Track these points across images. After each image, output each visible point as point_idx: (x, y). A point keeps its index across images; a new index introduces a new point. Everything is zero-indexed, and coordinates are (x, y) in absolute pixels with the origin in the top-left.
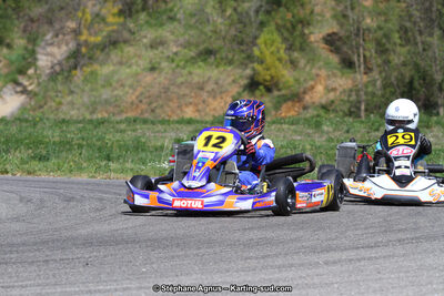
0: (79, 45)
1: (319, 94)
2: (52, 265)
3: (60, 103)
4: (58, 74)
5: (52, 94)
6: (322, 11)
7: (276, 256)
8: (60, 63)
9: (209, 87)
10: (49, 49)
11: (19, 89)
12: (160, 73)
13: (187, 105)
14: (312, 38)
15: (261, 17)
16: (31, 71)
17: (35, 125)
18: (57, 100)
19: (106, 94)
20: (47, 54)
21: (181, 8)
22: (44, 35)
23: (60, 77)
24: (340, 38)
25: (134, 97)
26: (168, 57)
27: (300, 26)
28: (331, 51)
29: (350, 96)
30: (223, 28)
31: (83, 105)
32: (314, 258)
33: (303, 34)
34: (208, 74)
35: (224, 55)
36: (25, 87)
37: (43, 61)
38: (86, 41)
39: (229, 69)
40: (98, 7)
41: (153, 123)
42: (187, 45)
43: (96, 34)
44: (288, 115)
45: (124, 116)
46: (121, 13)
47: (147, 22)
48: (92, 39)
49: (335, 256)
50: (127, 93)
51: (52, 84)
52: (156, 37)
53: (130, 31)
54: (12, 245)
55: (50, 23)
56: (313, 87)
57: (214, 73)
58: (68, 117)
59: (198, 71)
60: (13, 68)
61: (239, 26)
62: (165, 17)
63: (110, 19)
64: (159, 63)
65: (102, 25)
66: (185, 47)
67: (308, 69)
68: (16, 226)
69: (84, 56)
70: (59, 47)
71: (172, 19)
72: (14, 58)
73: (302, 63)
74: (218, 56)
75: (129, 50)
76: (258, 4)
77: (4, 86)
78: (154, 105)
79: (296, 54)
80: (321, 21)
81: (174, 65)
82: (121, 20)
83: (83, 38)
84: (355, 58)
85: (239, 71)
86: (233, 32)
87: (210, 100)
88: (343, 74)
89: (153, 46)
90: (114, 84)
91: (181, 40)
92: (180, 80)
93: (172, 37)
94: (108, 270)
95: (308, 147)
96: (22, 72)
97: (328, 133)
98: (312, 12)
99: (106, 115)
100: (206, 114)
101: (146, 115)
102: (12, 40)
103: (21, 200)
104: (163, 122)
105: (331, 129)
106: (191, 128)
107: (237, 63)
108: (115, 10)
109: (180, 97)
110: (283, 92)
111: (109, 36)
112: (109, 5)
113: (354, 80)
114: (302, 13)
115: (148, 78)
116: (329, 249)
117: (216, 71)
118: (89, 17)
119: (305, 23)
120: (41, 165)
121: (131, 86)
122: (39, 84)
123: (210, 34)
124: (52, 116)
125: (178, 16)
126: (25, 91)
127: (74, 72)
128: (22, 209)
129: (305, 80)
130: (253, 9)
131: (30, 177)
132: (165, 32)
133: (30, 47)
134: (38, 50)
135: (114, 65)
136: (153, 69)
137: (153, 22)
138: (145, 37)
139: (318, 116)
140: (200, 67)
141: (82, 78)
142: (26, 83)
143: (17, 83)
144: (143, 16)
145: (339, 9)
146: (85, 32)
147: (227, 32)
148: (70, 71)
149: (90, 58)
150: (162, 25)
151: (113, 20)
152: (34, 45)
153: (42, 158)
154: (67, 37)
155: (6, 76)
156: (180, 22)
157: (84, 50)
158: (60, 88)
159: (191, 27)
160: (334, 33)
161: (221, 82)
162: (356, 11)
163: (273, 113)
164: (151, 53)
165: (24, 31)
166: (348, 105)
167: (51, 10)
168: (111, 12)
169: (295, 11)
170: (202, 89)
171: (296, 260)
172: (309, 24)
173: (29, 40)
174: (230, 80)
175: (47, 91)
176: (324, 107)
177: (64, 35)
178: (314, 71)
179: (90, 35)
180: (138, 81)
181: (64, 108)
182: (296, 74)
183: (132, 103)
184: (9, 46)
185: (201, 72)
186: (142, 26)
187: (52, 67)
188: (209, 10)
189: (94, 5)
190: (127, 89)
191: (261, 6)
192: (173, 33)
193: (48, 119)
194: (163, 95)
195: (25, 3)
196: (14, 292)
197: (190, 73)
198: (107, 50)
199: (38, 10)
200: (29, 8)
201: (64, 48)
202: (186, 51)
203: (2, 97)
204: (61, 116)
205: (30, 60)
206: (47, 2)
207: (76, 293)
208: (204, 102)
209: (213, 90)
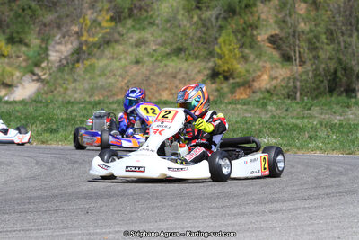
0: (81, 44)
1: (264, 82)
2: (60, 214)
3: (66, 89)
4: (64, 66)
5: (60, 81)
6: (268, 18)
7: (233, 206)
8: (66, 58)
9: (180, 77)
10: (58, 47)
11: (35, 78)
12: (143, 65)
13: (163, 90)
14: (260, 38)
15: (220, 23)
16: (44, 65)
17: (47, 105)
18: (64, 86)
19: (101, 81)
20: (56, 51)
21: (158, 16)
22: (54, 36)
23: (66, 69)
24: (281, 39)
25: (123, 84)
26: (149, 54)
27: (250, 29)
28: (274, 48)
29: (288, 83)
30: (191, 31)
31: (85, 90)
32: (261, 208)
33: (252, 36)
34: (180, 66)
35: (191, 51)
36: (39, 76)
37: (54, 56)
38: (86, 41)
39: (196, 62)
40: (95, 15)
42: (163, 44)
43: (94, 36)
44: (242, 97)
45: (115, 98)
46: (112, 19)
47: (133, 26)
48: (91, 40)
49: (278, 206)
50: (118, 81)
51: (60, 74)
52: (140, 38)
53: (119, 33)
54: (30, 198)
55: (59, 27)
56: (260, 76)
57: (184, 65)
58: (72, 100)
59: (172, 64)
60: (30, 62)
61: (204, 29)
62: (146, 23)
63: (105, 24)
64: (142, 58)
65: (98, 29)
66: (162, 46)
67: (256, 62)
68: (33, 183)
69: (84, 52)
70: (66, 46)
71: (152, 24)
72: (31, 53)
73: (252, 57)
74: (187, 52)
75: (119, 48)
76: (218, 12)
77: (24, 75)
79: (247, 51)
80: (266, 25)
81: (153, 60)
82: (113, 24)
83: (84, 38)
84: (293, 54)
85: (203, 64)
86: (198, 34)
87: (182, 86)
88: (283, 66)
89: (137, 45)
90: (108, 74)
91: (159, 40)
92: (159, 70)
93: (152, 38)
94: (103, 217)
95: (257, 123)
96: (37, 65)
97: (271, 111)
98: (259, 18)
99: (101, 98)
102: (30, 40)
103: (37, 163)
105: (274, 109)
107: (202, 57)
108: (109, 17)
109: (157, 84)
110: (237, 80)
111: (103, 37)
112: (104, 13)
113: (291, 70)
114: (252, 20)
115: (134, 69)
116: (272, 201)
118: (88, 22)
119: (254, 27)
120: (52, 136)
121: (120, 76)
122: (50, 74)
123: (180, 35)
124: (60, 99)
125: (157, 22)
126: (39, 79)
127: (77, 65)
128: (37, 170)
129: (254, 71)
130: (214, 16)
131: (44, 146)
132: (146, 34)
133: (44, 46)
134: (50, 48)
135: (108, 59)
136: (137, 62)
137: (137, 26)
138: (132, 38)
139: (264, 98)
140: (173, 61)
141: (83, 69)
142: (40, 73)
143: (34, 74)
144: (129, 22)
145: (280, 16)
146: (85, 34)
147: (194, 34)
148: (74, 64)
149: (89, 54)
150: (144, 28)
151: (107, 25)
152: (47, 44)
153: (52, 131)
154: (72, 38)
155: (26, 68)
156: (158, 26)
157: (84, 48)
158: (66, 77)
159: (166, 30)
160: (276, 35)
161: (189, 72)
162: (293, 17)
163: (230, 96)
164: (136, 51)
165: (39, 33)
166: (287, 90)
167: (59, 17)
168: (105, 18)
169: (246, 18)
170: (175, 77)
171: (248, 209)
172: (257, 27)
173: (43, 40)
174: (196, 70)
175: (56, 79)
176: (268, 91)
177: (70, 36)
178: (261, 64)
179: (89, 35)
180: (126, 72)
181: (69, 92)
182: (247, 66)
183: (122, 88)
184: (27, 45)
185: (175, 64)
186: (129, 29)
187: (60, 61)
188: (180, 17)
189: (92, 13)
190: (117, 77)
191: (220, 14)
192: (153, 35)
193: (57, 101)
194: (145, 82)
195: (39, 12)
196: (32, 235)
197: (166, 65)
198: (102, 48)
199: (49, 17)
200: (43, 16)
201: (70, 46)
202: (163, 48)
203: (21, 83)
204: (68, 98)
205: (43, 56)
206: (56, 12)
207: (79, 234)
208: (176, 87)
209: (183, 78)
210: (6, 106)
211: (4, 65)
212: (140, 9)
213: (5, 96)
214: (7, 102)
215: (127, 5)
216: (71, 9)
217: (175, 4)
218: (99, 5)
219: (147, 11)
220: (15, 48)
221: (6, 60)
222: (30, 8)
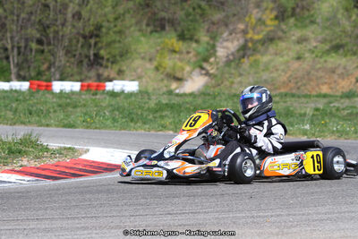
0: (246, 41)
2: (226, 198)
3: (232, 83)
5: (227, 76)
8: (233, 54)
9: (339, 71)
10: (225, 44)
11: (204, 72)
12: (304, 61)
13: (323, 84)
16: (212, 60)
17: (215, 98)
18: (231, 80)
19: (265, 76)
20: (224, 48)
21: (319, 14)
22: (222, 34)
23: (233, 64)
25: (285, 78)
26: (310, 50)
30: (349, 29)
34: (339, 62)
35: (350, 48)
36: (207, 71)
37: (221, 52)
38: (251, 38)
39: (354, 58)
40: (260, 14)
41: (299, 97)
42: (324, 41)
43: (258, 33)
45: (277, 92)
46: (276, 18)
47: (295, 24)
48: (256, 37)
50: (280, 75)
51: (227, 68)
52: (301, 36)
53: (283, 31)
55: (226, 25)
57: (343, 61)
59: (332, 60)
60: (199, 58)
62: (308, 21)
63: (269, 22)
64: (304, 54)
65: (263, 27)
66: (322, 43)
69: (250, 49)
70: (232, 42)
71: (313, 22)
74: (346, 49)
75: (282, 45)
77: (193, 70)
78: (299, 84)
81: (314, 55)
82: (276, 22)
83: (249, 36)
87: (340, 81)
89: (301, 41)
90: (271, 69)
91: (320, 37)
92: (319, 66)
93: (313, 36)
94: (266, 202)
96: (206, 60)
100: (337, 91)
101: (294, 91)
102: (199, 37)
104: (305, 96)
106: (325, 100)
108: (272, 16)
109: (317, 79)
111: (267, 35)
112: (268, 12)
115: (296, 65)
117: (344, 60)
118: (253, 21)
121: (283, 71)
122: (218, 69)
123: (339, 33)
124: (226, 92)
125: (318, 20)
126: (207, 74)
127: (242, 60)
132: (308, 32)
133: (211, 42)
134: (218, 44)
135: (271, 55)
136: (299, 58)
137: (299, 24)
138: (293, 35)
140: (332, 57)
141: (248, 64)
142: (209, 68)
143: (202, 68)
144: (292, 20)
146: (251, 31)
147: (352, 32)
148: (240, 60)
149: (254, 50)
150: (306, 26)
151: (271, 23)
152: (215, 41)
154: (238, 35)
155: (195, 63)
156: (318, 24)
157: (250, 45)
158: (233, 71)
159: (327, 28)
161: (348, 68)
164: (298, 47)
165: (208, 31)
167: (227, 17)
168: (269, 17)
170: (334, 72)
173: (211, 38)
174: (354, 65)
175: (223, 74)
177: (236, 34)
179: (254, 33)
180: (288, 67)
181: (235, 86)
183: (284, 83)
184: (197, 41)
185: (335, 60)
186: (291, 27)
187: (227, 57)
188: (339, 16)
189: (258, 12)
190: (280, 72)
192: (313, 33)
193: (224, 94)
194: (306, 77)
195: (209, 11)
196: (199, 217)
197: (326, 61)
198: (266, 45)
199: (217, 16)
200: (212, 15)
201: (236, 43)
202: (323, 45)
203: (191, 78)
204: (233, 91)
205: (212, 51)
206: (224, 11)
207: (243, 217)
208: (335, 82)
209: (342, 73)
210: (176, 98)
211: (176, 60)
212: (303, 8)
213: (176, 89)
214: (177, 95)
215: (290, 5)
216: (239, 9)
217: (335, 4)
218: (264, 5)
219: (308, 10)
220: (185, 45)
221: (177, 56)
222: (200, 7)
